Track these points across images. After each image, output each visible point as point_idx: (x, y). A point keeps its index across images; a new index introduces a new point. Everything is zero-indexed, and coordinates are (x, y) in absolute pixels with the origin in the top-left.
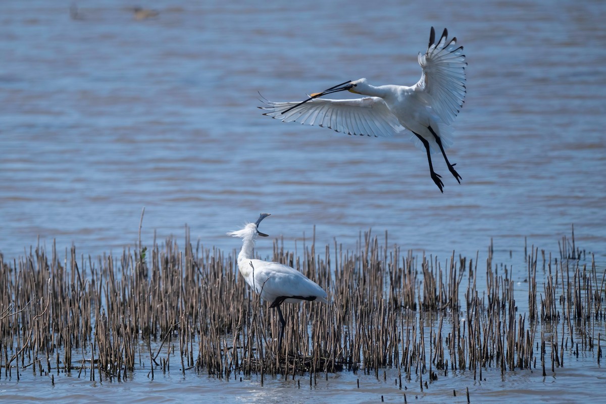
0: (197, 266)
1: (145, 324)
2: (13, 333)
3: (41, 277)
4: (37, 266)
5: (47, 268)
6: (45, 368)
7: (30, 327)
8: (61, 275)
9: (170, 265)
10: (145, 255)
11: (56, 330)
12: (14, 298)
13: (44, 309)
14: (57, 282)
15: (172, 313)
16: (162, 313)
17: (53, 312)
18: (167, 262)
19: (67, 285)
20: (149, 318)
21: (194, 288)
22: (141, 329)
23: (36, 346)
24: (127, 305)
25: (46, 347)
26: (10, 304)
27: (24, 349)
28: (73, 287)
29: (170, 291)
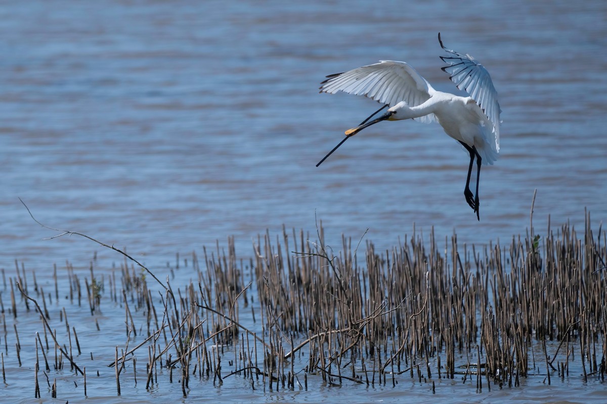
0: (599, 256)
1: (539, 323)
2: (386, 334)
3: (418, 270)
4: (413, 258)
5: (425, 260)
6: (424, 372)
7: (406, 327)
8: (441, 268)
9: (567, 255)
10: (537, 243)
11: (437, 330)
12: (387, 295)
13: (421, 306)
14: (437, 276)
15: (570, 311)
16: (559, 309)
17: (432, 310)
18: (563, 252)
19: (448, 279)
20: (544, 316)
21: (596, 282)
22: (534, 329)
23: (414, 349)
24: (518, 302)
25: (425, 349)
26: (383, 302)
27: (400, 352)
28: (455, 281)
29: (567, 285)
